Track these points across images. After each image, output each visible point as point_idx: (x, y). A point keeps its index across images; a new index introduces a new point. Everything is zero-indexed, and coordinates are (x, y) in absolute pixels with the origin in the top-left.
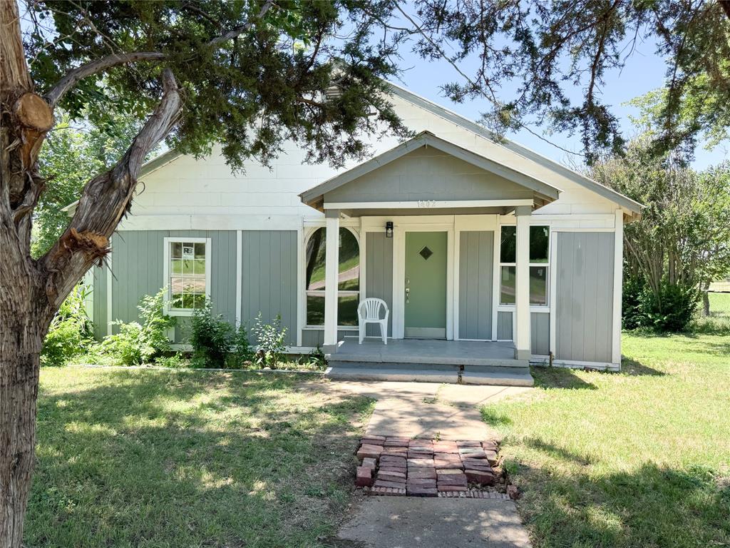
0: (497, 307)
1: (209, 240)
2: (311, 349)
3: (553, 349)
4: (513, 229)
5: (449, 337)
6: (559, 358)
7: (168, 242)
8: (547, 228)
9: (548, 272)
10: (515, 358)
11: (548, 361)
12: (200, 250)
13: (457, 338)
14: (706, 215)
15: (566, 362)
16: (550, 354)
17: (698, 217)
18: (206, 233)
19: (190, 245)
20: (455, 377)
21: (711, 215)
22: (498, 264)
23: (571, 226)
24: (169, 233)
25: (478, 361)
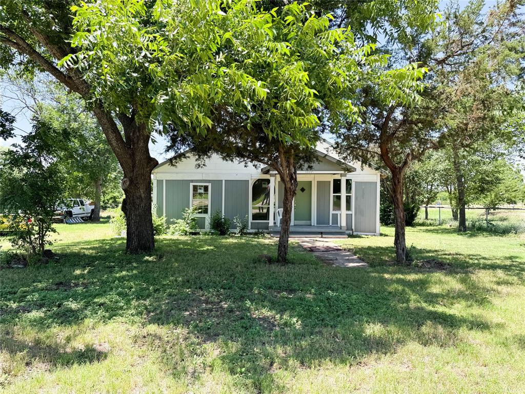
0: (332, 212)
1: (210, 184)
2: (255, 230)
3: (353, 228)
4: (340, 180)
5: (313, 224)
6: (356, 231)
7: (191, 185)
8: (351, 180)
9: (351, 198)
10: (341, 229)
11: (351, 233)
12: (206, 188)
13: (316, 225)
14: (420, 171)
15: (358, 233)
16: (352, 230)
17: (416, 172)
18: (209, 181)
19: (202, 186)
20: (320, 236)
21: (422, 171)
22: (332, 194)
23: (360, 179)
24: (192, 181)
25: (327, 230)
